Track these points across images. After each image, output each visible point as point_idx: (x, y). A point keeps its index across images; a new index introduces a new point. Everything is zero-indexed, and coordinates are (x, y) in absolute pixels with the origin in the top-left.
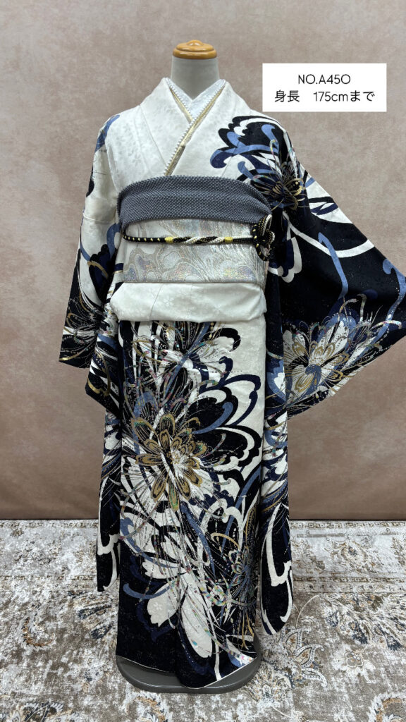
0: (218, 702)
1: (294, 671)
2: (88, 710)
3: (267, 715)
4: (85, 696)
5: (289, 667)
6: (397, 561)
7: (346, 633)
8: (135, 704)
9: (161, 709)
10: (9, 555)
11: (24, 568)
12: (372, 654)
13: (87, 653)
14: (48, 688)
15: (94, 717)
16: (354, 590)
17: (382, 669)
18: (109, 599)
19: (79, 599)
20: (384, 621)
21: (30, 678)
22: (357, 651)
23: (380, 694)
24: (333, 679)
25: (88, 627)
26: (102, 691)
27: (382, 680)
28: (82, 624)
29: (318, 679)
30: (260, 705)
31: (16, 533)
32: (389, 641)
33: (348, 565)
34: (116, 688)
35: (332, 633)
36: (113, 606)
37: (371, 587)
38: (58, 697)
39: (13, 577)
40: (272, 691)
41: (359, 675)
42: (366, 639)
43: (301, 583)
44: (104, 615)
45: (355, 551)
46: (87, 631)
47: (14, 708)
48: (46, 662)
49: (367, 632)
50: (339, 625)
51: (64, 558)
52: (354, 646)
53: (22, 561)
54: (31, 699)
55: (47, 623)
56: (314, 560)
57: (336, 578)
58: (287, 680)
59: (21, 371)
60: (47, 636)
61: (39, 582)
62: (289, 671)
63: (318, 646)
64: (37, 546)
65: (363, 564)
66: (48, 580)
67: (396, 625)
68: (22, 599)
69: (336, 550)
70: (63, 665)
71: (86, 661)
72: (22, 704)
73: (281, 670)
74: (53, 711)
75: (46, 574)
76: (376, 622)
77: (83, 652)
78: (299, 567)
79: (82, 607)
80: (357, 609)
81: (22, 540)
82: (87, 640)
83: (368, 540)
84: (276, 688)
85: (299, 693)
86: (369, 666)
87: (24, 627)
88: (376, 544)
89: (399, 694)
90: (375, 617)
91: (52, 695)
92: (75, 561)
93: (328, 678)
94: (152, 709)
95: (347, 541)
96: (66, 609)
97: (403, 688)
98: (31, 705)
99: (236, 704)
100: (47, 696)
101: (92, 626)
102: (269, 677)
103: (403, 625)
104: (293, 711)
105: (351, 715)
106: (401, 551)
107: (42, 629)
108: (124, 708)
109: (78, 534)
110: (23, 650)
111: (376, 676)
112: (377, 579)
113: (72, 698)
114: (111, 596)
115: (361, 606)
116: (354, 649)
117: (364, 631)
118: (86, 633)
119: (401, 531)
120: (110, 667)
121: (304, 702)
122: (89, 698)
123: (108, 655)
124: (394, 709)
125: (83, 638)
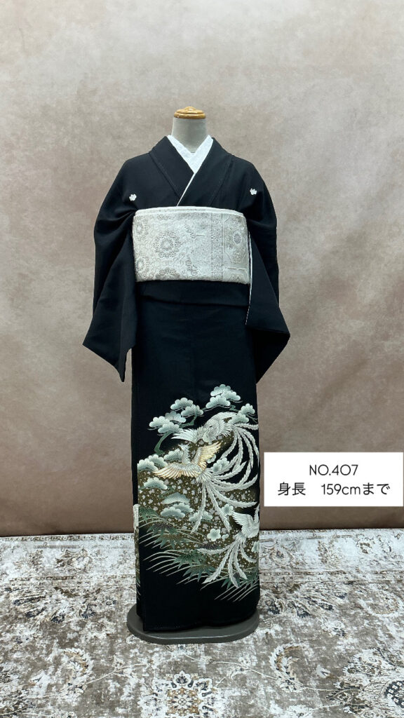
0: (136, 653)
2: (17, 661)
3: (179, 660)
4: (15, 651)
6: (320, 561)
8: (60, 656)
9: (84, 658)
12: (280, 621)
13: (20, 626)
15: (21, 665)
17: (289, 629)
18: (44, 593)
19: (14, 593)
20: (298, 599)
22: (269, 619)
23: (284, 645)
25: (22, 610)
26: (32, 648)
27: (287, 636)
28: (16, 609)
30: (172, 654)
32: (300, 613)
33: (274, 565)
34: (44, 647)
36: (48, 596)
37: (291, 578)
41: (267, 633)
42: (279, 611)
44: (38, 603)
45: (282, 554)
46: (21, 613)
49: (281, 607)
51: (4, 567)
52: (267, 615)
65: (289, 564)
67: (309, 602)
69: (264, 554)
71: (18, 631)
76: (290, 601)
77: (16, 626)
79: (18, 599)
80: (274, 592)
82: (21, 618)
83: (295, 545)
86: (277, 627)
88: (303, 547)
89: (300, 645)
90: (291, 597)
92: (15, 567)
94: (75, 659)
95: (276, 546)
97: (305, 640)
99: (152, 654)
101: (26, 609)
103: (315, 602)
104: (203, 656)
105: (254, 657)
106: (325, 553)
108: (50, 658)
109: (18, 547)
111: (282, 633)
112: (299, 573)
113: (3, 654)
114: (46, 591)
115: (279, 590)
116: (267, 618)
117: (278, 606)
118: (19, 614)
119: (327, 535)
120: (40, 635)
121: (214, 651)
122: (19, 653)
123: (39, 627)
124: (292, 652)
125: (16, 618)
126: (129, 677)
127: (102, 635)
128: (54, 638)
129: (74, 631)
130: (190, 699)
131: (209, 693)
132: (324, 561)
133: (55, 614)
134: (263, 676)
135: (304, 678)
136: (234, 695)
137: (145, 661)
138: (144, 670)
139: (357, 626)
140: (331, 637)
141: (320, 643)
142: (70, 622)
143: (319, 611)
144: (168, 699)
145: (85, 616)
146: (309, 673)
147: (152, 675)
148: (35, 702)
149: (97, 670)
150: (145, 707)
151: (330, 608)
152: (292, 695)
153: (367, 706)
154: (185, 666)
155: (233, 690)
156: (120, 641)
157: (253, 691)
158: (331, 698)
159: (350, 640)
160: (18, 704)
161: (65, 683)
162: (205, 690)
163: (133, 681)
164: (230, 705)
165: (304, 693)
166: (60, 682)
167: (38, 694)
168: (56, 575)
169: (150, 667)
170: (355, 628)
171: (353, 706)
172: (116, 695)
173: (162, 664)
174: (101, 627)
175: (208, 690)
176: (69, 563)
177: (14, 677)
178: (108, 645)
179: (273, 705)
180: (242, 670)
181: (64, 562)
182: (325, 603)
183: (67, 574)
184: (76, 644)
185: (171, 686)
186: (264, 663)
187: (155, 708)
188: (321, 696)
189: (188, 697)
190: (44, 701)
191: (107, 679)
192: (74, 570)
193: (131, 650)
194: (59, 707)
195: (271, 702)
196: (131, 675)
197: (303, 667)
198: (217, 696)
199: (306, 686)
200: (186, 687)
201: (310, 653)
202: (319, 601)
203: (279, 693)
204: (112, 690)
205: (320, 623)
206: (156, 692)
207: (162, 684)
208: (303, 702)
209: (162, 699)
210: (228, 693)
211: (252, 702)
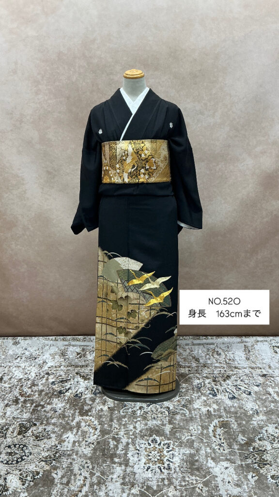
0: (126, 421)
1: (171, 408)
2: (54, 424)
3: (152, 427)
4: (53, 418)
5: (169, 406)
6: (245, 358)
7: (205, 392)
8: (80, 422)
9: (94, 424)
10: (11, 356)
11: (20, 362)
12: (217, 402)
13: (55, 400)
14: (32, 415)
15: (57, 427)
16: (215, 372)
17: (222, 408)
18: (70, 377)
19: (51, 377)
20: (229, 387)
21: (23, 411)
22: (210, 400)
23: (218, 419)
24: (193, 412)
25: (56, 389)
26: (63, 416)
27: (221, 413)
28: (53, 388)
29: (184, 412)
30: (149, 422)
31: (16, 343)
32: (230, 396)
33: (214, 360)
34: (70, 415)
35: (197, 392)
36: (72, 379)
37: (225, 371)
38: (38, 419)
39: (14, 366)
40: (157, 417)
41: (208, 410)
42: (216, 394)
43: (183, 369)
44: (66, 384)
45: (220, 353)
46: (56, 391)
47: (14, 424)
48: (32, 404)
49: (218, 392)
50: (202, 388)
51: (44, 357)
53: (19, 358)
54: (23, 420)
55: (33, 387)
56: (194, 358)
57: (205, 366)
58: (166, 411)
59: (18, 246)
60: (32, 393)
61: (29, 369)
62: (169, 408)
63: (187, 397)
64: (28, 351)
65: (224, 360)
66: (34, 368)
67: (236, 389)
68: (19, 377)
69: (208, 353)
70: (41, 405)
71: (54, 404)
72: (18, 422)
73: (164, 408)
74: (35, 425)
75: (33, 365)
76: (224, 387)
77: (53, 400)
78: (184, 361)
79: (54, 380)
80: (214, 381)
81: (19, 348)
82: (55, 395)
83: (228, 347)
84: (159, 415)
85: (172, 418)
86: (215, 406)
87: (20, 389)
88: (234, 349)
89: (229, 419)
90: (225, 385)
91: (35, 418)
92: (51, 358)
93: (190, 411)
94: (89, 424)
95: (216, 348)
96: (44, 381)
97: (232, 417)
98: (23, 422)
99: (136, 422)
100: (32, 418)
101: (59, 388)
102: (157, 411)
103: (240, 388)
104: (167, 425)
105: (200, 427)
106: (249, 353)
107: (30, 390)
108: (74, 423)
109: (53, 345)
110: (19, 399)
111: (218, 411)
112: (230, 367)
113: (46, 419)
114: (71, 375)
115: (217, 379)
116: (208, 399)
117: (216, 391)
118: (55, 392)
119: (250, 340)
120: (68, 406)
121: (174, 422)
122: (55, 419)
123: (67, 401)
124: (224, 425)
125: (53, 394)
126: (122, 437)
127: (105, 408)
128: (76, 409)
129: (88, 405)
130: (159, 454)
131: (171, 451)
132: (248, 359)
133: (77, 391)
134: (205, 441)
135: (230, 442)
136: (185, 453)
137: (131, 427)
138: (131, 434)
139: (266, 407)
140: (249, 414)
141: (242, 419)
142: (86, 398)
143: (242, 395)
144: (146, 453)
145: (95, 394)
146: (234, 440)
147: (136, 437)
148: (65, 453)
149: (102, 432)
150: (131, 458)
151: (250, 394)
152: (222, 455)
153: (268, 464)
154: (156, 431)
155: (185, 450)
156: (116, 412)
157: (198, 450)
158: (246, 458)
159: (262, 417)
160: (56, 453)
161: (83, 440)
162: (168, 448)
163: (124, 440)
164: (183, 460)
165: (230, 454)
166: (81, 440)
167: (67, 447)
168: (77, 364)
169: (135, 431)
170: (265, 409)
171: (260, 464)
172: (115, 450)
173: (142, 430)
174: (104, 402)
175: (171, 449)
176: (84, 355)
177: (52, 435)
178: (109, 415)
179: (210, 461)
180: (191, 436)
181: (81, 355)
182: (247, 390)
183: (84, 363)
184: (90, 414)
185: (147, 444)
186: (205, 432)
187: (138, 459)
188: (240, 456)
189: (158, 453)
190: (71, 452)
191: (109, 439)
192: (88, 360)
193: (123, 419)
194: (80, 456)
195: (209, 458)
196: (123, 436)
197: (230, 435)
198: (175, 453)
199: (231, 448)
200: (157, 446)
201: (234, 426)
202: (243, 388)
203: (215, 453)
204: (112, 446)
205: (243, 405)
206: (138, 448)
207: (142, 443)
208: (229, 459)
209: (142, 454)
210: (182, 451)
211: (197, 458)
